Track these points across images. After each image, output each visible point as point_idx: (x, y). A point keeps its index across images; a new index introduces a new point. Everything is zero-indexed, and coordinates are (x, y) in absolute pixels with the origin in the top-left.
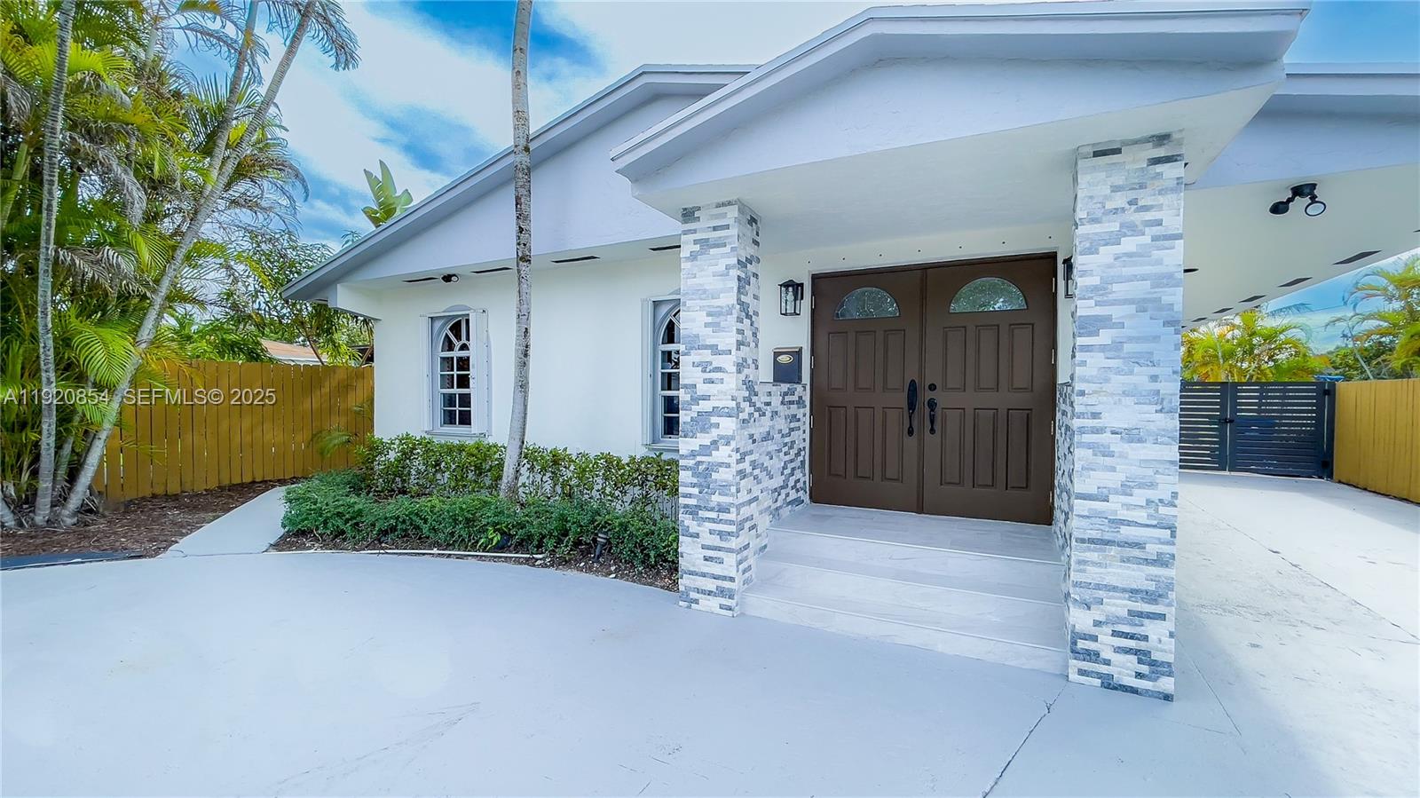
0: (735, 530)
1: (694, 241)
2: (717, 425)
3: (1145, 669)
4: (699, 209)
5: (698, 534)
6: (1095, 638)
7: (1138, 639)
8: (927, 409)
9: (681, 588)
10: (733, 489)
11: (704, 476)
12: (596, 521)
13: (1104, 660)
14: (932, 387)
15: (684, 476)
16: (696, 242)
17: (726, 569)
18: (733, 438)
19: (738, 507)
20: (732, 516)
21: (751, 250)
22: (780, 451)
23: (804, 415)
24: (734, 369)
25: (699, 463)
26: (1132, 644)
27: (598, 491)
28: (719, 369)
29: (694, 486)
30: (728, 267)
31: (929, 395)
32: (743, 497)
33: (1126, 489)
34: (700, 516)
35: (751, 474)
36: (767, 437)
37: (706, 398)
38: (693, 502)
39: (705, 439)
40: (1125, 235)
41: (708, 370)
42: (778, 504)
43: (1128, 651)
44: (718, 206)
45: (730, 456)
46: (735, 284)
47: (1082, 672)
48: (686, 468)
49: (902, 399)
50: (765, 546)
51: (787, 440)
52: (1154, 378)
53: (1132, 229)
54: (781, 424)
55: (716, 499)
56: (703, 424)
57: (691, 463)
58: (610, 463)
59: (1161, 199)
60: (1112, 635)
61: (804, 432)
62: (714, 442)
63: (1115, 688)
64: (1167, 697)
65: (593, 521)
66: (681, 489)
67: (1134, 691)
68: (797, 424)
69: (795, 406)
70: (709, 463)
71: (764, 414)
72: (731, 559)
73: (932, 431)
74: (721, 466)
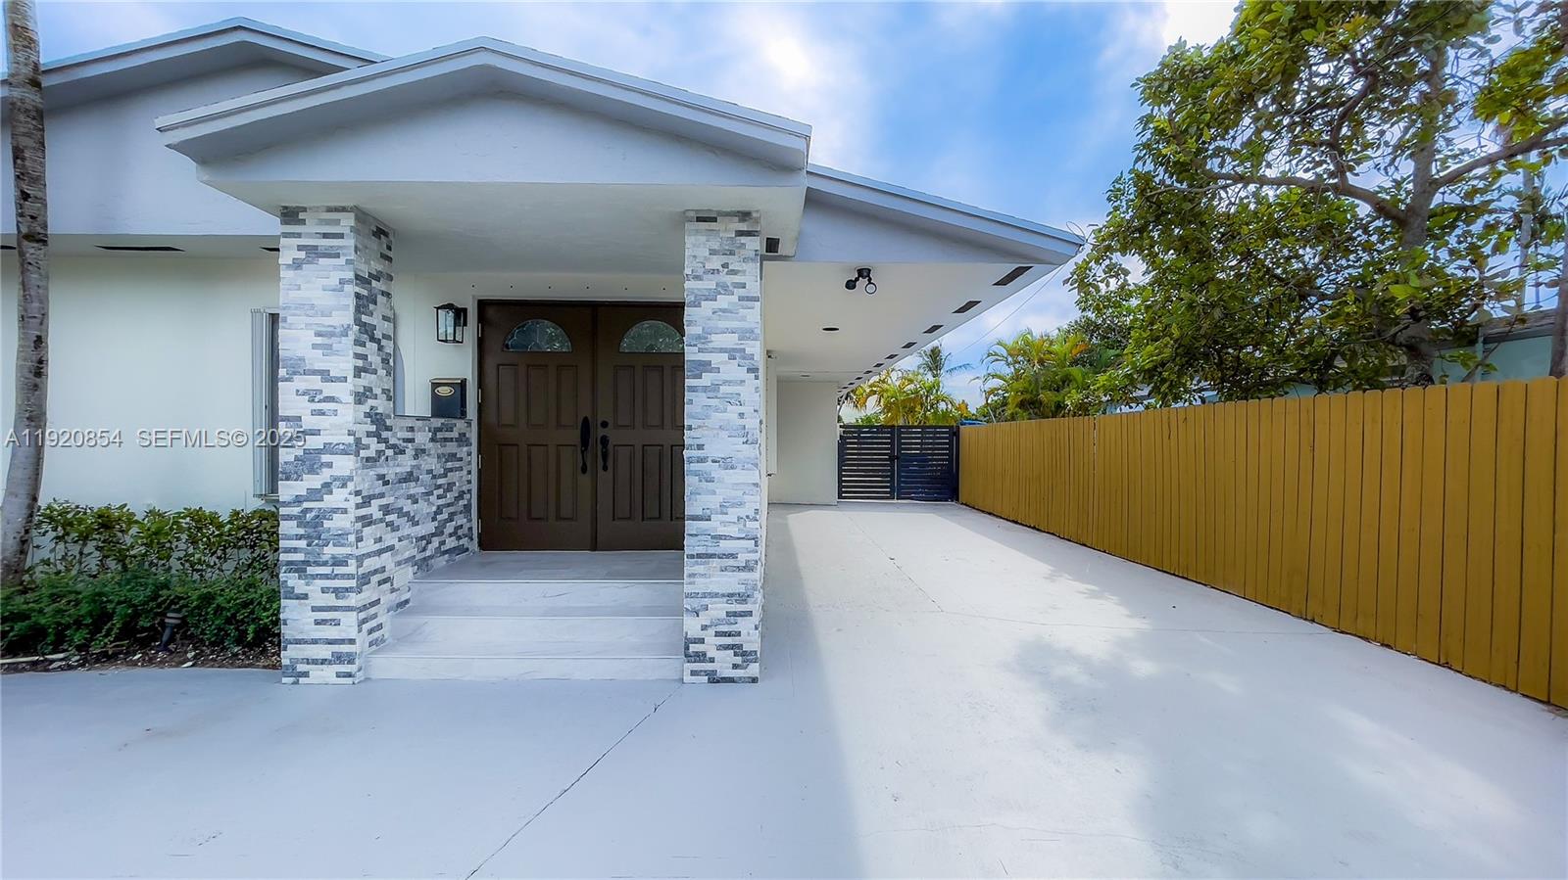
0: (355, 585)
1: (298, 246)
2: (330, 465)
3: (738, 660)
4: (304, 210)
5: (307, 595)
6: (702, 641)
7: (733, 635)
8: (600, 446)
9: (285, 662)
10: (352, 538)
11: (314, 527)
12: (161, 596)
13: (710, 658)
14: (605, 425)
15: (287, 527)
16: (300, 248)
17: (344, 631)
18: (351, 479)
19: (360, 559)
20: (351, 569)
21: (377, 266)
22: (430, 493)
23: (469, 454)
24: (351, 399)
25: (307, 511)
26: (728, 641)
27: (179, 559)
28: (331, 399)
29: (299, 537)
30: (342, 282)
31: (601, 432)
32: (368, 546)
33: (723, 509)
34: (308, 573)
35: (381, 520)
36: (409, 477)
37: (316, 433)
38: (300, 557)
39: (314, 482)
40: (720, 294)
41: (316, 400)
42: (428, 553)
43: (727, 647)
44: (330, 210)
45: (346, 500)
46: (351, 302)
47: (694, 673)
48: (289, 518)
49: (574, 436)
50: (407, 602)
51: (440, 481)
52: (741, 415)
53: (724, 289)
54: (431, 463)
55: (330, 551)
56: (310, 462)
57: (295, 510)
58: (200, 520)
59: (744, 266)
60: (716, 636)
61: (469, 472)
62: (327, 485)
63: (718, 682)
64: (754, 680)
65: (155, 597)
66: (283, 544)
67: (731, 680)
68: (457, 464)
69: (455, 443)
70: (320, 509)
71: (403, 452)
72: (349, 620)
73: (605, 468)
74: (335, 513)
